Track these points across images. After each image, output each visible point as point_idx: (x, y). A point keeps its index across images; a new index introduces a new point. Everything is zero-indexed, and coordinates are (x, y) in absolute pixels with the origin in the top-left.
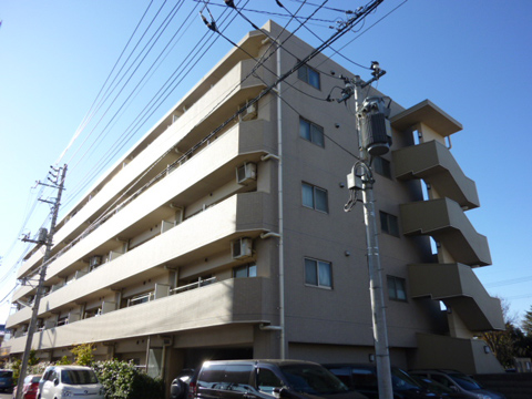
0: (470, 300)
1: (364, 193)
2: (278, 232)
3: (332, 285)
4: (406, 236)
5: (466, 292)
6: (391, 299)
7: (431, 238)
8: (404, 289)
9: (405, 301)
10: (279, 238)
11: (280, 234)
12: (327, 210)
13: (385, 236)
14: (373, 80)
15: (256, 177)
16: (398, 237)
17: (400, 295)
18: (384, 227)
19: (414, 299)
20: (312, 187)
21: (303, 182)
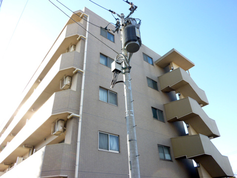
0: (210, 157)
1: (124, 75)
2: (79, 114)
3: (119, 150)
4: (169, 121)
5: (207, 152)
6: (161, 159)
7: (183, 122)
8: (170, 153)
9: (171, 161)
10: (79, 117)
11: (80, 115)
12: (117, 104)
13: (155, 121)
14: (131, 13)
15: (71, 84)
16: (163, 121)
17: (168, 157)
18: (155, 117)
19: (176, 159)
20: (107, 90)
21: (100, 87)
